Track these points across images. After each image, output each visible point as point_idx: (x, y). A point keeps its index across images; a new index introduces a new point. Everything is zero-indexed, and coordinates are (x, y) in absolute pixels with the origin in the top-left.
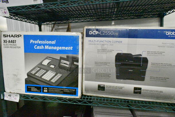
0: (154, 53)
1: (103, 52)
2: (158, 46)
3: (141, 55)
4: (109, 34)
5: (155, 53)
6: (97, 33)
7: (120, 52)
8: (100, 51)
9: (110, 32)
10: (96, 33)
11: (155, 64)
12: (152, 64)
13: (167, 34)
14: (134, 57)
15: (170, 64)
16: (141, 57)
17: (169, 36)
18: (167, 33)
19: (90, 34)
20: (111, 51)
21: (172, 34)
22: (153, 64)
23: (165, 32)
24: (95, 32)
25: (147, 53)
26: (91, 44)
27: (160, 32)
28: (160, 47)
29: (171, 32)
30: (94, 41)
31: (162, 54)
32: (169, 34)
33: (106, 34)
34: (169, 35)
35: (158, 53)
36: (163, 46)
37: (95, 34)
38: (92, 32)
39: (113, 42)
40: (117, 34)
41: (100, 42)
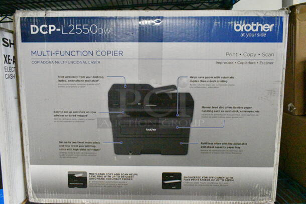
0: (207, 80)
1: (74, 83)
2: (218, 61)
3: (174, 87)
4: (86, 31)
5: (211, 81)
6: (52, 28)
7: (120, 81)
8: (65, 81)
9: (87, 27)
10: (50, 30)
11: (211, 109)
12: (204, 109)
13: (238, 28)
14: (157, 93)
15: (247, 108)
16: (176, 93)
17: (243, 35)
18: (236, 26)
19: (32, 33)
20: (96, 79)
21: (248, 28)
22: (207, 109)
23: (231, 23)
24: (46, 26)
25: (191, 81)
26: (38, 62)
27: (219, 23)
28: (221, 63)
29: (246, 23)
30: (46, 53)
31: (227, 82)
32: (241, 28)
33: (79, 31)
34: (243, 32)
35: (219, 79)
36: (228, 61)
37: (47, 32)
38: (39, 27)
39: (99, 53)
40: (108, 31)
41: (62, 54)
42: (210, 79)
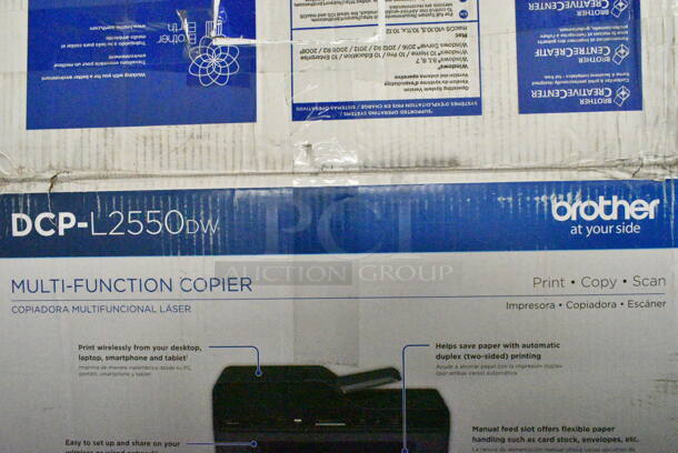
0: (484, 352)
1: (122, 363)
2: (511, 300)
3: (393, 374)
4: (154, 227)
5: (494, 356)
6: (66, 221)
7: (245, 358)
8: (99, 358)
9: (158, 216)
10: (62, 226)
11: (501, 434)
12: (478, 435)
13: (562, 211)
14: (346, 389)
15: (603, 430)
16: (399, 392)
17: (576, 230)
18: (555, 206)
19: (16, 233)
20: (180, 353)
21: (590, 211)
22: (486, 435)
23: (544, 198)
25: (439, 357)
26: (27, 309)
27: (510, 199)
28: (520, 307)
29: (584, 200)
30: (48, 286)
31: (539, 357)
32: (571, 213)
33: (135, 227)
34: (575, 223)
35: (516, 351)
36: (541, 300)
37: (52, 232)
38: (33, 219)
39: (187, 285)
40: (211, 227)
41: (92, 287)
42: (492, 351)
